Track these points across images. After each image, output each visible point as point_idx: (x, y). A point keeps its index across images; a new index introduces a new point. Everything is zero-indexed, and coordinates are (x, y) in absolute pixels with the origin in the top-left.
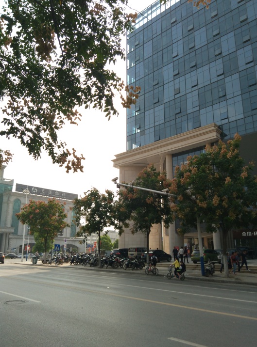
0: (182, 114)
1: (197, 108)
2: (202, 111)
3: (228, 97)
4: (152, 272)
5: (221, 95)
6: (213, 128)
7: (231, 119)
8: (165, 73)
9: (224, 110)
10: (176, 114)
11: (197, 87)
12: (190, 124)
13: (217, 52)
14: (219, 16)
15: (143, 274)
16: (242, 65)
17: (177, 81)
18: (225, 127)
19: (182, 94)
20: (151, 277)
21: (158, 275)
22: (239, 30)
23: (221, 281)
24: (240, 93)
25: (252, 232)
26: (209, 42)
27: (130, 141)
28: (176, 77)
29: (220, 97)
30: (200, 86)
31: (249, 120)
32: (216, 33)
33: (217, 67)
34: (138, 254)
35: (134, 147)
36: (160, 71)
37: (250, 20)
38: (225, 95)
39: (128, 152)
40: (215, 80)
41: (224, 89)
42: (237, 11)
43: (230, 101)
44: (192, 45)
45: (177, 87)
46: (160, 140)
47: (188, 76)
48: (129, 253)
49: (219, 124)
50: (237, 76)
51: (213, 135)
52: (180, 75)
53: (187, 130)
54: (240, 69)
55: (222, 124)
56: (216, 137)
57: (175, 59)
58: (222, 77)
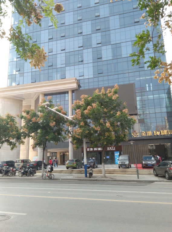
0: (54, 67)
1: (64, 65)
2: (67, 68)
3: (84, 62)
4: (49, 177)
5: (80, 60)
6: (74, 81)
7: (85, 77)
8: (42, 36)
9: (81, 70)
10: (49, 66)
11: (64, 51)
12: (59, 75)
13: (79, 32)
14: (83, 8)
15: (40, 179)
16: (94, 44)
17: (51, 43)
18: (81, 82)
19: (53, 53)
20: (48, 180)
21: (54, 179)
22: (94, 22)
23: (102, 180)
24: (92, 61)
25: (93, 148)
26: (75, 23)
27: (11, 79)
28: (50, 40)
29: (79, 62)
30: (66, 51)
31: (96, 79)
32: (79, 18)
33: (79, 41)
34: (23, 165)
35: (14, 84)
36: (39, 33)
37: (101, 17)
38: (82, 61)
39: (8, 87)
40: (77, 49)
41: (82, 57)
42: (93, 9)
43: (86, 66)
44: (63, 22)
45: (50, 47)
46: (35, 82)
47: (58, 42)
48: (16, 164)
49: (78, 79)
50: (91, 50)
51: (75, 86)
52: (54, 40)
53: (56, 79)
54: (93, 46)
55: (80, 79)
56: (76, 87)
57: (50, 28)
58: (82, 48)
